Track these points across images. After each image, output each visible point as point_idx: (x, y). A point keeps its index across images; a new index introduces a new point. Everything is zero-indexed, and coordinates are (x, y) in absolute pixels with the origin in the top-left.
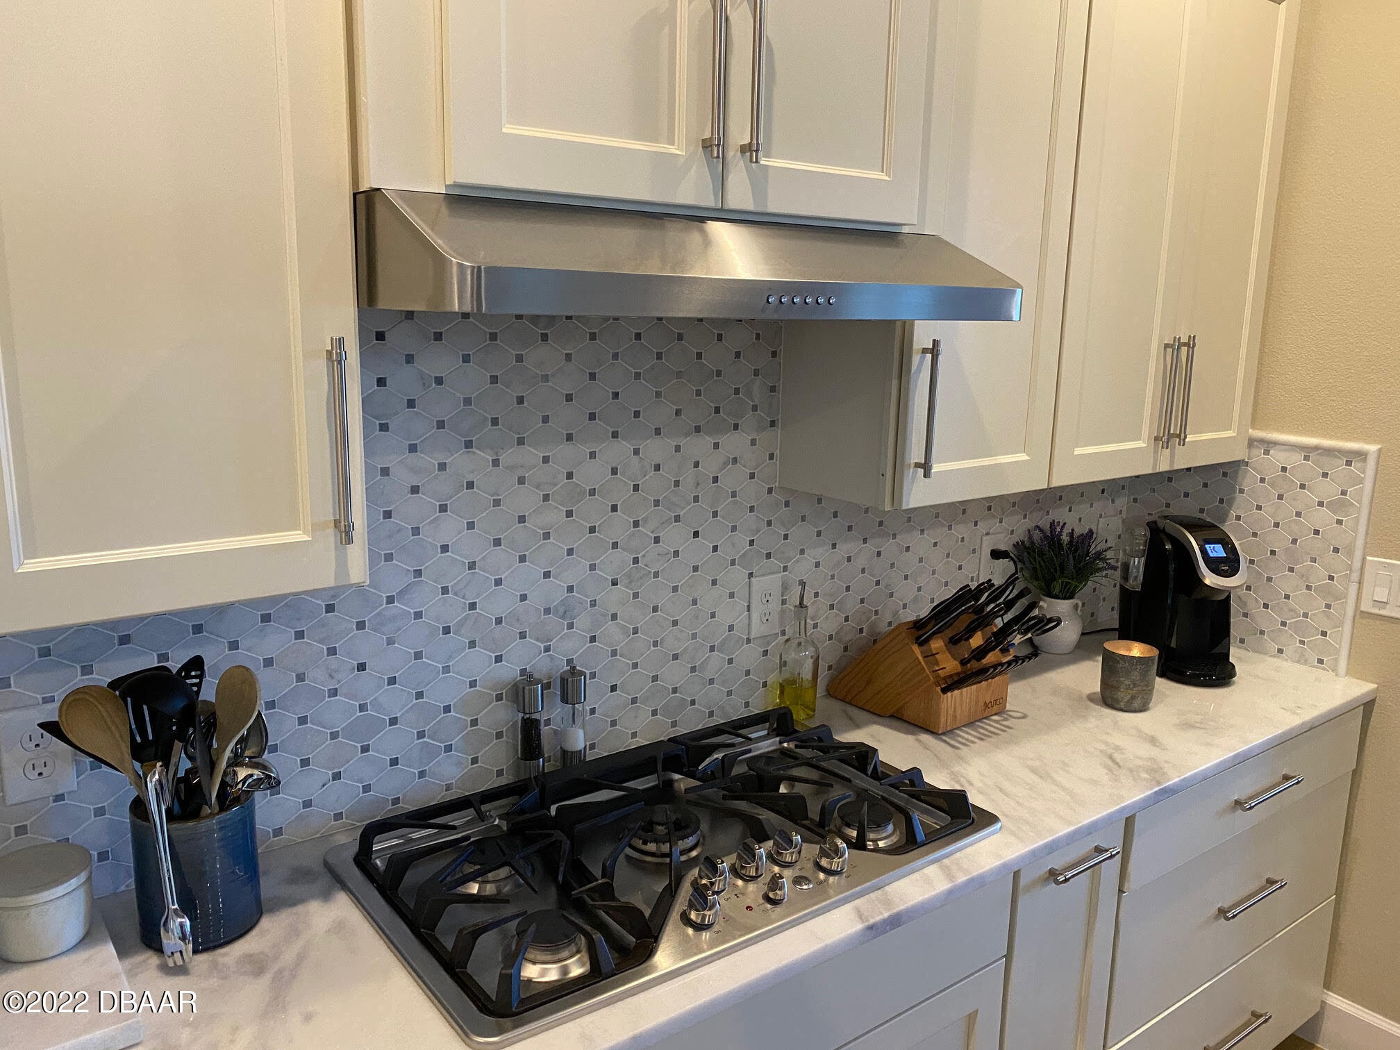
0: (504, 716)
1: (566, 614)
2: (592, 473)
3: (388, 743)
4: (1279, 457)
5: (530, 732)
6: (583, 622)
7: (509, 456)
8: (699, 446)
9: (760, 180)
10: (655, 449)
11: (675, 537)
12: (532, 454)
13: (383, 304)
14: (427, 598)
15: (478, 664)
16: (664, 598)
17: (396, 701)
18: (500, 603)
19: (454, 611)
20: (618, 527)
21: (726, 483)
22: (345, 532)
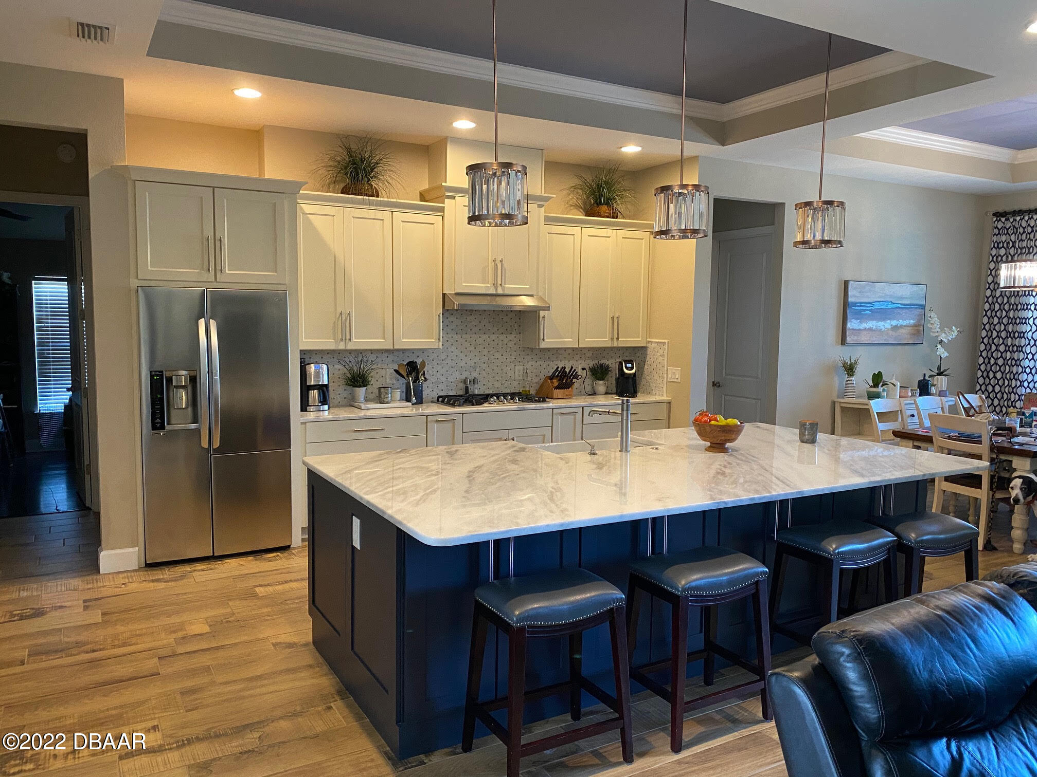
0: (462, 386)
1: (475, 368)
2: (480, 341)
3: (442, 386)
4: (654, 345)
5: (467, 388)
6: (478, 370)
7: (464, 336)
8: (502, 337)
9: (503, 289)
10: (493, 337)
11: (497, 355)
12: (468, 336)
13: (446, 308)
14: (449, 361)
15: (457, 374)
16: (495, 368)
17: (443, 379)
18: (462, 364)
19: (454, 365)
20: (485, 352)
21: (510, 345)
22: (439, 339)
